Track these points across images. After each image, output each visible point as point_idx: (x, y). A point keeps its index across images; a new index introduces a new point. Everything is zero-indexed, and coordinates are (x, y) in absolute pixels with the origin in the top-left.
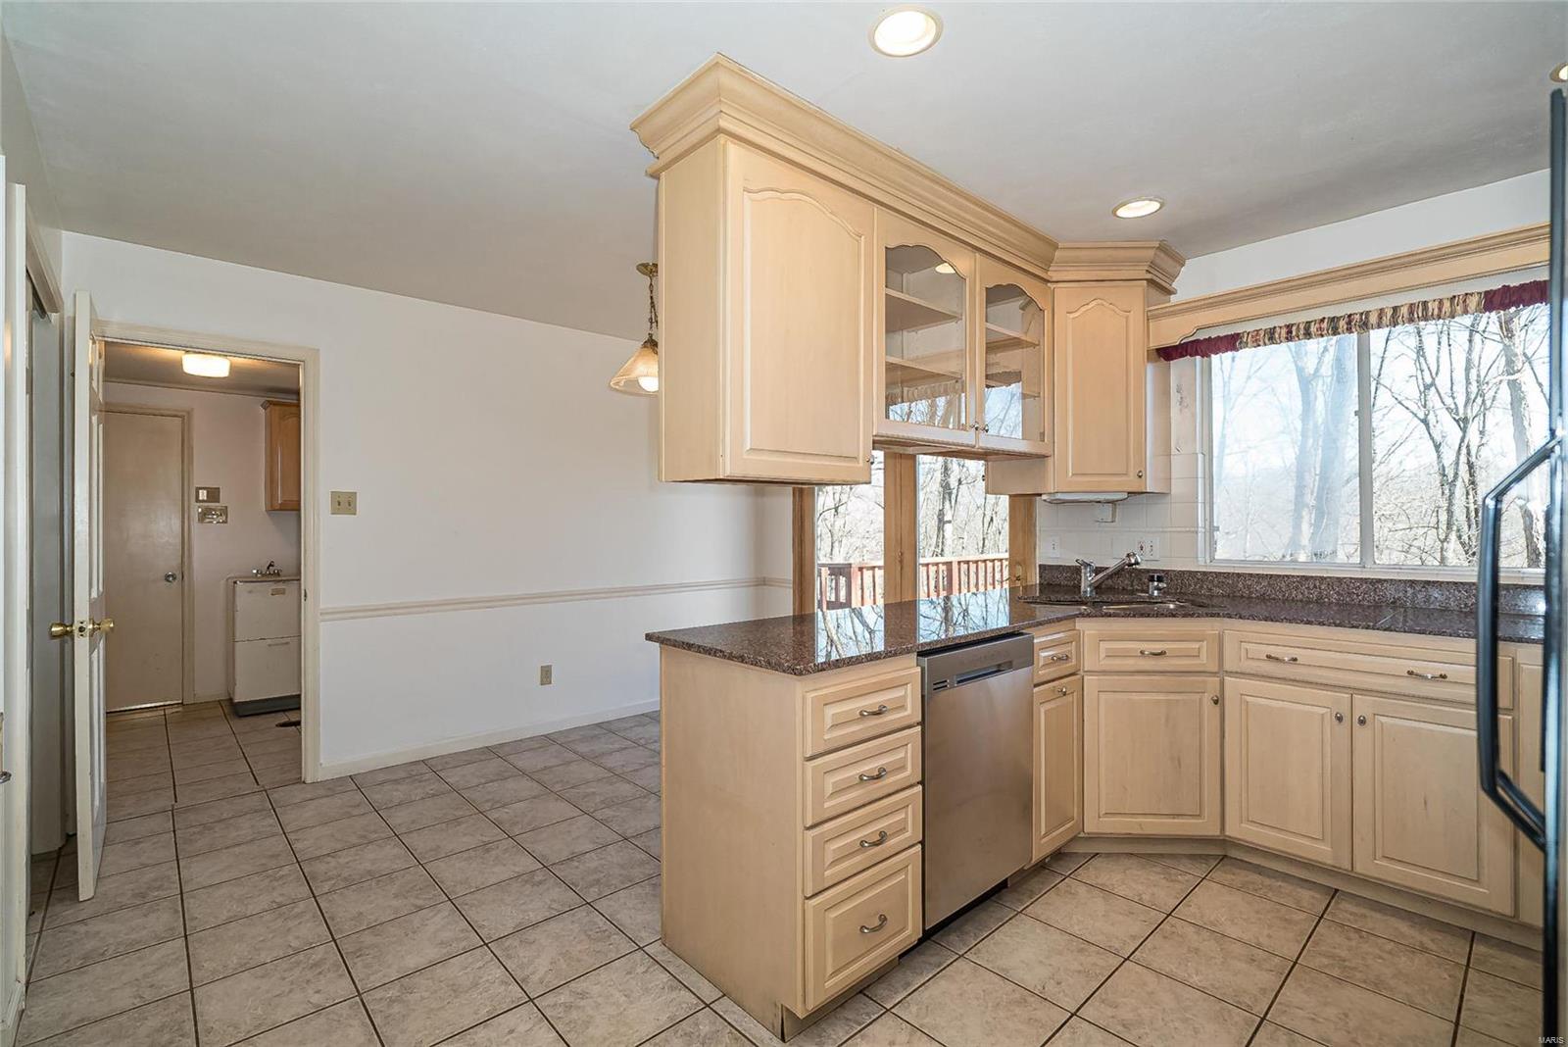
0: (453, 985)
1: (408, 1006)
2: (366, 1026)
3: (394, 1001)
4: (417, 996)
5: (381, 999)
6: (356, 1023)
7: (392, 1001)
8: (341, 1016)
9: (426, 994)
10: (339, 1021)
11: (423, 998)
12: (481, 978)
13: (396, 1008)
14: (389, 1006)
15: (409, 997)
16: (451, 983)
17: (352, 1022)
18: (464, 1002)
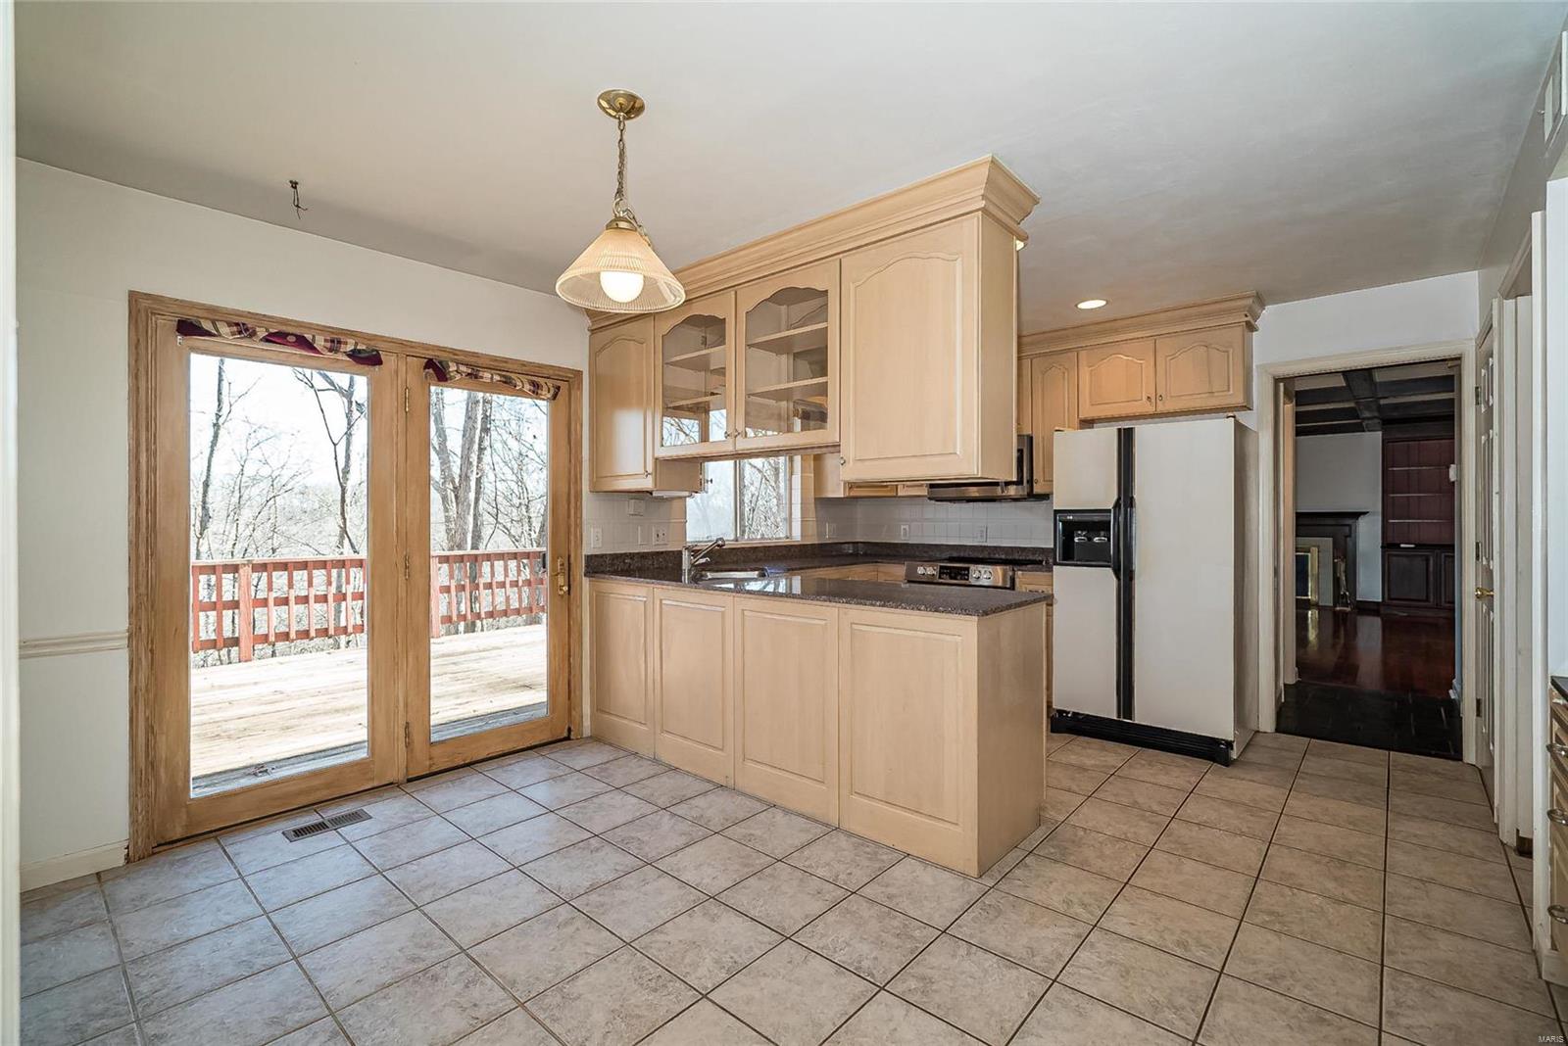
0: (1122, 976)
1: (1171, 994)
2: (1213, 1010)
3: (1174, 1007)
4: (1156, 995)
5: (1182, 1019)
6: (1219, 1020)
7: (1177, 1009)
8: (1226, 1037)
9: (1149, 990)
10: (1232, 1035)
11: (1154, 989)
12: (1100, 963)
13: (1181, 1001)
14: (1183, 1008)
15: (1161, 999)
16: (1121, 980)
17: (1222, 1023)
18: (1133, 960)
